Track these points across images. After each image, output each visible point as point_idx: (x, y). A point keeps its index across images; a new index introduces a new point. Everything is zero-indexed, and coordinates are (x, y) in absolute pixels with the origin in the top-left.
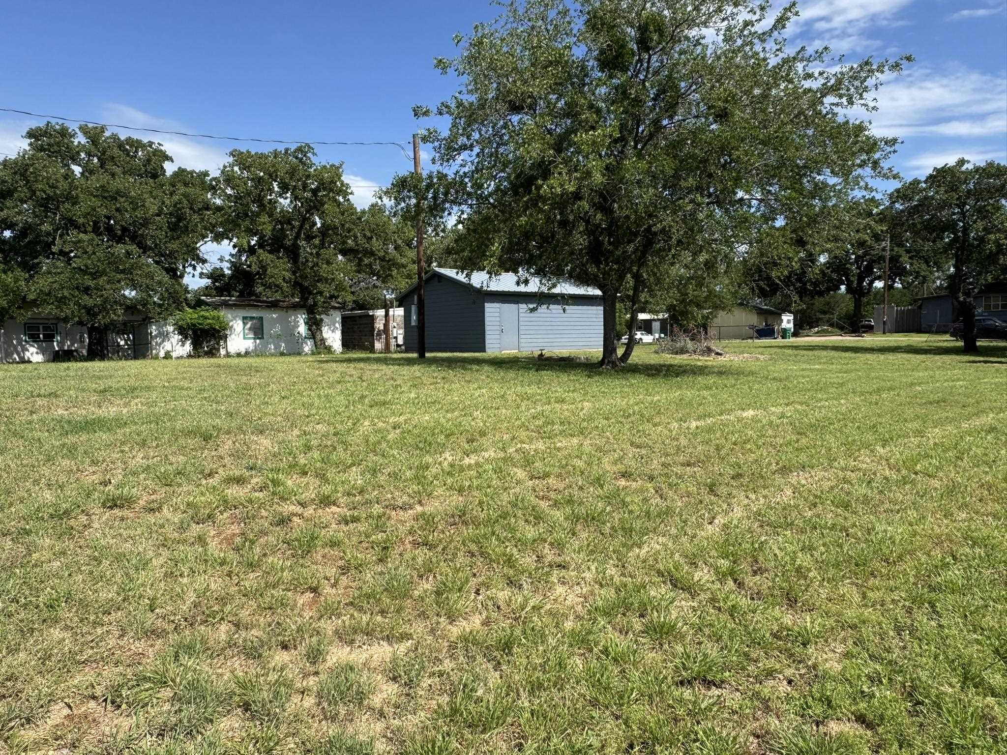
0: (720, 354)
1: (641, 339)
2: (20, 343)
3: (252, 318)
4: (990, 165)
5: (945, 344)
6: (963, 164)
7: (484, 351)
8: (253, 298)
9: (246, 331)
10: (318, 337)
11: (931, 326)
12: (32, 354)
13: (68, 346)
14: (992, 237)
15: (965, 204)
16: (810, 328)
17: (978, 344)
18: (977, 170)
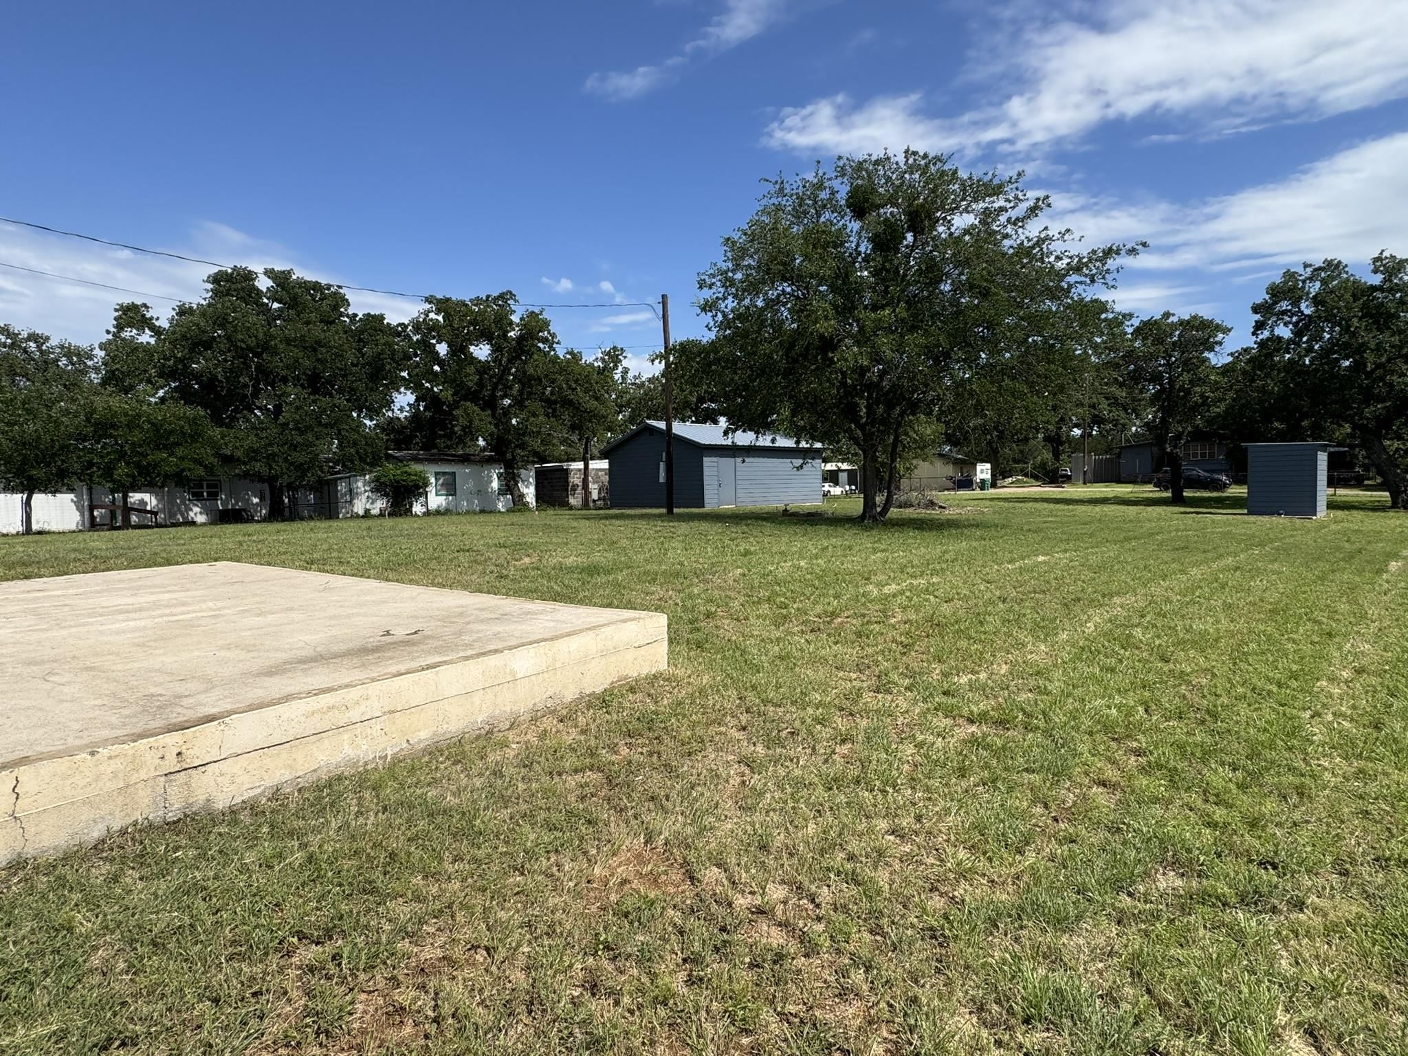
0: (944, 508)
1: (829, 491)
2: (183, 502)
3: (444, 473)
4: (1195, 318)
5: (1151, 495)
6: (1168, 318)
7: (703, 507)
8: (435, 451)
9: (439, 488)
10: (516, 493)
11: (1137, 477)
12: (196, 514)
13: (232, 505)
14: (1198, 389)
15: (1171, 356)
16: (1004, 478)
17: (1185, 494)
18: (1181, 323)
